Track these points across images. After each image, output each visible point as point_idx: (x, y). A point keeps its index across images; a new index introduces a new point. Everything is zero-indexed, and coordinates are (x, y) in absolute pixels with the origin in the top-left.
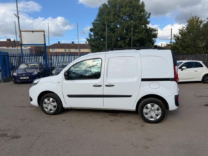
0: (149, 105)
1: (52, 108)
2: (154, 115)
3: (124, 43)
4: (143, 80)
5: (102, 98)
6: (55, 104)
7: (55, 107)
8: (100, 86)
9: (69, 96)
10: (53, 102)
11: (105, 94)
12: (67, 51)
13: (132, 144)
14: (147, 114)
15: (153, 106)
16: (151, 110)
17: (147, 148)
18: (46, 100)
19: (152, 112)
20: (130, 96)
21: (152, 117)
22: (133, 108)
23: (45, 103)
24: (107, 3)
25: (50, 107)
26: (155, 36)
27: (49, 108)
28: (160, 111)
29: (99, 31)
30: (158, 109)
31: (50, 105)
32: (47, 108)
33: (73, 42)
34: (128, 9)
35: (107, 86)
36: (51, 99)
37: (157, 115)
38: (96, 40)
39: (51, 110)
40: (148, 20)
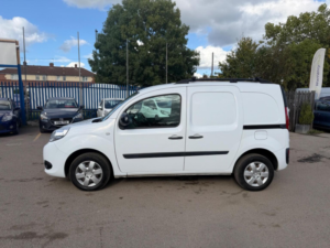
0: (252, 165)
1: (94, 178)
2: (259, 179)
3: (153, 70)
4: (246, 127)
5: (182, 158)
6: (99, 171)
7: (98, 176)
8: (181, 138)
9: (127, 156)
10: (96, 167)
11: (188, 150)
12: (41, 78)
13: (254, 223)
14: (248, 178)
15: (257, 165)
16: (256, 171)
17: (277, 226)
18: (81, 166)
19: (256, 174)
20: (226, 153)
21: (255, 182)
22: (229, 170)
23: (80, 171)
24: (121, 4)
25: (89, 177)
26: (196, 62)
27: (87, 180)
28: (267, 172)
29: (111, 49)
30: (264, 170)
31: (89, 174)
32: (83, 179)
33: (52, 64)
34: (157, 17)
35: (191, 138)
36: (92, 163)
37: (263, 178)
38: (107, 63)
39: (91, 182)
40: (186, 37)
